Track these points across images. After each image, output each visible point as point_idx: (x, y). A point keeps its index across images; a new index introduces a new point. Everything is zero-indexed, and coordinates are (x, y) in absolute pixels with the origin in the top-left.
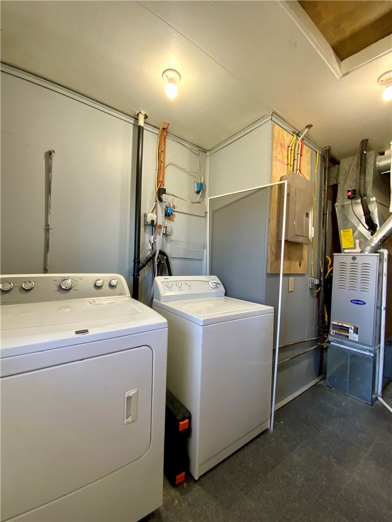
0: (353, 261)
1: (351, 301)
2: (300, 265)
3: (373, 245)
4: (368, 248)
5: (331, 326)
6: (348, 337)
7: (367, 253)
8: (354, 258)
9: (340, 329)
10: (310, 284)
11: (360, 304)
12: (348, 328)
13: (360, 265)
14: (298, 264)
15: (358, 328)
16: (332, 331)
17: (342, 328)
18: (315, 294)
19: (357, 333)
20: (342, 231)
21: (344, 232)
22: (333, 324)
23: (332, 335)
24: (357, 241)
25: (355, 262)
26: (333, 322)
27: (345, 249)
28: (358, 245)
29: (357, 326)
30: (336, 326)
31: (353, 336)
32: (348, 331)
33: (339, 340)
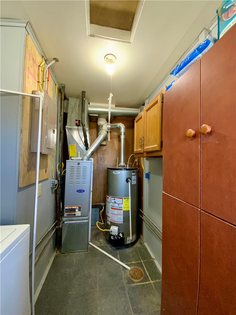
0: (78, 166)
1: (77, 191)
2: (46, 172)
3: (88, 155)
4: (86, 158)
5: (65, 210)
6: (75, 214)
7: (85, 160)
8: (79, 164)
9: (70, 211)
10: (52, 185)
11: (82, 192)
12: (75, 209)
13: (82, 168)
14: (44, 170)
15: (80, 207)
16: (65, 214)
17: (71, 210)
18: (54, 191)
19: (80, 211)
20: (70, 145)
21: (71, 146)
22: (66, 209)
23: (66, 217)
24: (79, 153)
25: (79, 166)
26: (66, 208)
27: (71, 157)
28: (79, 155)
29: (80, 206)
30: (68, 210)
31: (78, 213)
32: (75, 211)
33: (70, 218)
